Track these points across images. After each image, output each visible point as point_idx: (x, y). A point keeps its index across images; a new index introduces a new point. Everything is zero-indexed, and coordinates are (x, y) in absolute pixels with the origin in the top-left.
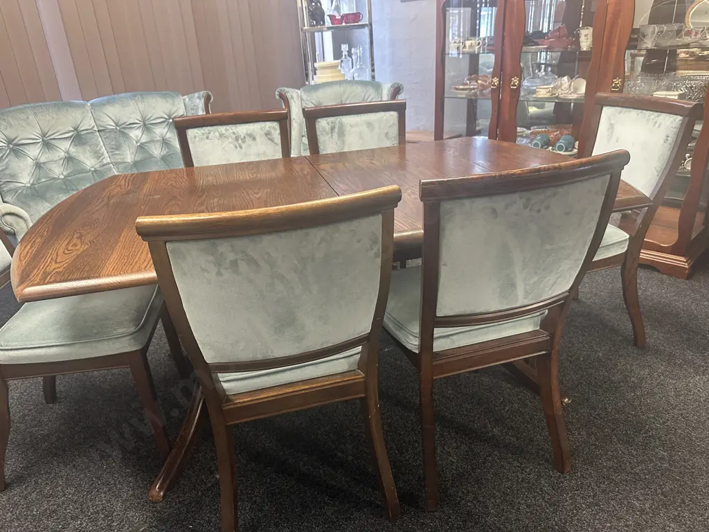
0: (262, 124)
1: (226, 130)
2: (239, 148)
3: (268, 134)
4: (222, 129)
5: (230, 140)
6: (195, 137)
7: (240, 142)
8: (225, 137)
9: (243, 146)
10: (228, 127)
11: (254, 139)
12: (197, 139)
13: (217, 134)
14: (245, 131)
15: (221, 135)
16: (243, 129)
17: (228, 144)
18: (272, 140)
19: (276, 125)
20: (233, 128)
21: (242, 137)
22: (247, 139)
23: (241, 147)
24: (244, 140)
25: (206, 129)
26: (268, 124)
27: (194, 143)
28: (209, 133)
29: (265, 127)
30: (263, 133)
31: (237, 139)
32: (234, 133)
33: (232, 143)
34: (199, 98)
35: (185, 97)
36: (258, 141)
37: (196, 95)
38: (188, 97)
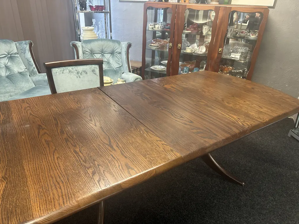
0: (90, 66)
1: (72, 69)
2: (78, 77)
3: (93, 71)
4: (70, 68)
5: (74, 73)
6: (56, 73)
7: (79, 75)
8: (72, 72)
9: (81, 76)
10: (73, 67)
11: (87, 73)
12: (58, 73)
13: (68, 71)
14: (82, 70)
15: (70, 71)
16: (80, 68)
17: (73, 76)
18: (95, 74)
19: (97, 66)
20: (76, 68)
21: (81, 72)
22: (83, 73)
23: (80, 77)
24: (81, 74)
25: (62, 69)
26: (93, 66)
27: (56, 76)
28: (64, 70)
30: (91, 70)
31: (78, 73)
32: (76, 70)
33: (75, 75)
34: (26, 44)
35: (16, 42)
36: (88, 74)
37: (24, 42)
38: (18, 43)
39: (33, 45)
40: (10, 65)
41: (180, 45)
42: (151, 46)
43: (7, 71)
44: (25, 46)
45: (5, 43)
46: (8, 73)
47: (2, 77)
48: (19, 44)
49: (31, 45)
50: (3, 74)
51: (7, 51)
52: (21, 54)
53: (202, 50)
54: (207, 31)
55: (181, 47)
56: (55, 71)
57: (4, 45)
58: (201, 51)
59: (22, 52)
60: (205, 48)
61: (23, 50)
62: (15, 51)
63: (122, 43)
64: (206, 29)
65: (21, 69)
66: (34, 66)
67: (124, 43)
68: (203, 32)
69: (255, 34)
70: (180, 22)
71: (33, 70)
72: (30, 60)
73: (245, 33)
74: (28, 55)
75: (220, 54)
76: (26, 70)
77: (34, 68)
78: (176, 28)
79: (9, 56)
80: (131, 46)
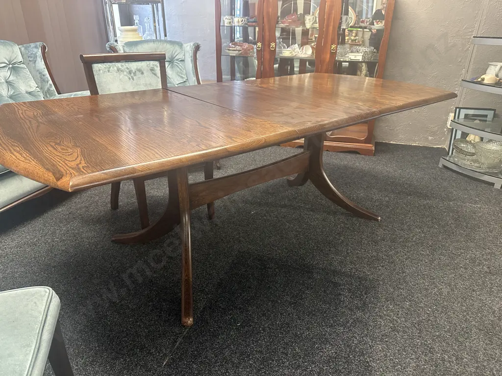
0: (148, 62)
1: (122, 66)
2: (131, 79)
3: (152, 70)
4: (119, 65)
5: (125, 73)
6: (100, 70)
7: (132, 75)
8: (122, 71)
9: (135, 78)
10: (123, 64)
11: (142, 73)
12: (101, 71)
13: (115, 68)
14: (135, 68)
15: (118, 70)
16: (134, 65)
17: (124, 76)
18: (155, 74)
19: (157, 63)
20: (127, 65)
21: (134, 72)
22: (137, 73)
23: (133, 79)
24: (135, 74)
25: (107, 65)
26: (152, 63)
27: (99, 74)
28: (110, 68)
29: (149, 64)
30: (149, 69)
31: (130, 72)
32: (127, 68)
33: (126, 75)
34: (36, 47)
35: (20, 46)
36: (145, 74)
37: (32, 45)
38: (23, 46)
39: (47, 50)
40: (13, 80)
41: (273, 44)
42: (229, 50)
43: (10, 89)
44: (35, 50)
45: (4, 45)
46: (11, 92)
47: (3, 97)
48: (26, 48)
49: (44, 48)
50: (4, 93)
51: (7, 58)
52: (29, 64)
53: (307, 52)
54: (311, 23)
55: (275, 47)
56: (96, 67)
57: (2, 47)
58: (305, 53)
59: (30, 61)
60: (311, 48)
61: (31, 57)
62: (20, 59)
63: (185, 45)
64: (309, 19)
65: (31, 87)
66: (51, 82)
67: (189, 44)
68: (306, 24)
69: (381, 22)
70: (271, 10)
71: (49, 89)
72: (43, 73)
73: (367, 22)
74: (41, 64)
75: (333, 54)
76: (37, 88)
77: (51, 85)
78: (265, 20)
79: (11, 66)
80: (199, 48)
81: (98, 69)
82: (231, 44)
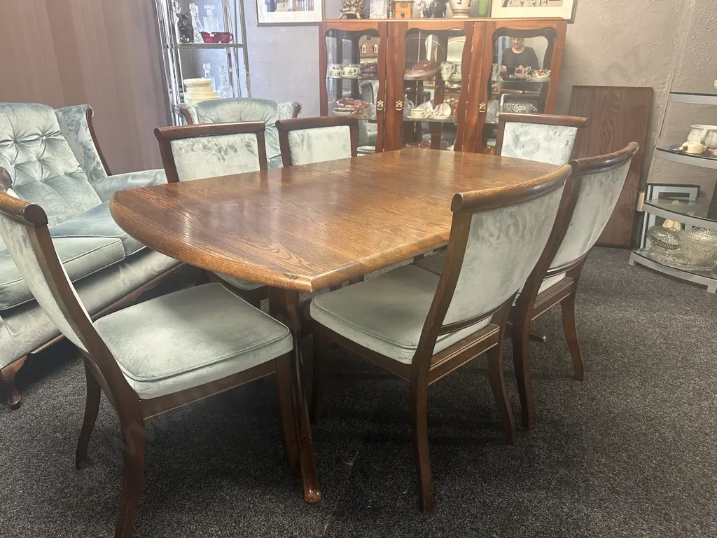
0: (242, 135)
1: (209, 142)
2: (221, 160)
3: (248, 146)
4: (204, 140)
5: (213, 151)
6: (181, 149)
7: (223, 153)
8: (209, 149)
9: (225, 157)
10: (210, 139)
11: (236, 151)
12: (183, 151)
13: (201, 146)
14: (227, 144)
15: (205, 147)
16: (224, 140)
17: (212, 156)
18: (252, 152)
19: (254, 136)
20: (215, 139)
21: (224, 149)
22: (229, 150)
23: (224, 160)
24: (226, 152)
25: (191, 141)
26: (247, 136)
27: (180, 155)
28: (194, 145)
29: (245, 138)
30: (243, 145)
31: (220, 151)
32: (216, 145)
33: (214, 155)
34: (79, 111)
35: (56, 110)
36: (239, 152)
37: (74, 109)
38: (61, 111)
39: (93, 115)
40: (47, 158)
41: (400, 103)
42: (338, 110)
43: (44, 171)
44: (78, 116)
45: (37, 109)
46: (46, 175)
47: (36, 181)
48: (64, 113)
49: (89, 113)
50: (36, 176)
51: (41, 127)
52: (68, 134)
53: (444, 112)
54: (450, 74)
55: (403, 107)
56: (177, 145)
57: (34, 113)
58: (443, 114)
59: (70, 130)
60: (449, 107)
61: (72, 125)
62: (57, 128)
63: (280, 105)
64: (447, 69)
65: (71, 166)
66: (98, 159)
67: (286, 104)
68: (443, 76)
69: (545, 72)
70: (396, 57)
71: (95, 169)
72: (89, 147)
73: (525, 72)
74: (86, 135)
75: (482, 116)
76: (80, 168)
77: (98, 163)
78: (389, 70)
79: (44, 138)
80: (300, 110)
81: (178, 148)
82: (338, 102)
